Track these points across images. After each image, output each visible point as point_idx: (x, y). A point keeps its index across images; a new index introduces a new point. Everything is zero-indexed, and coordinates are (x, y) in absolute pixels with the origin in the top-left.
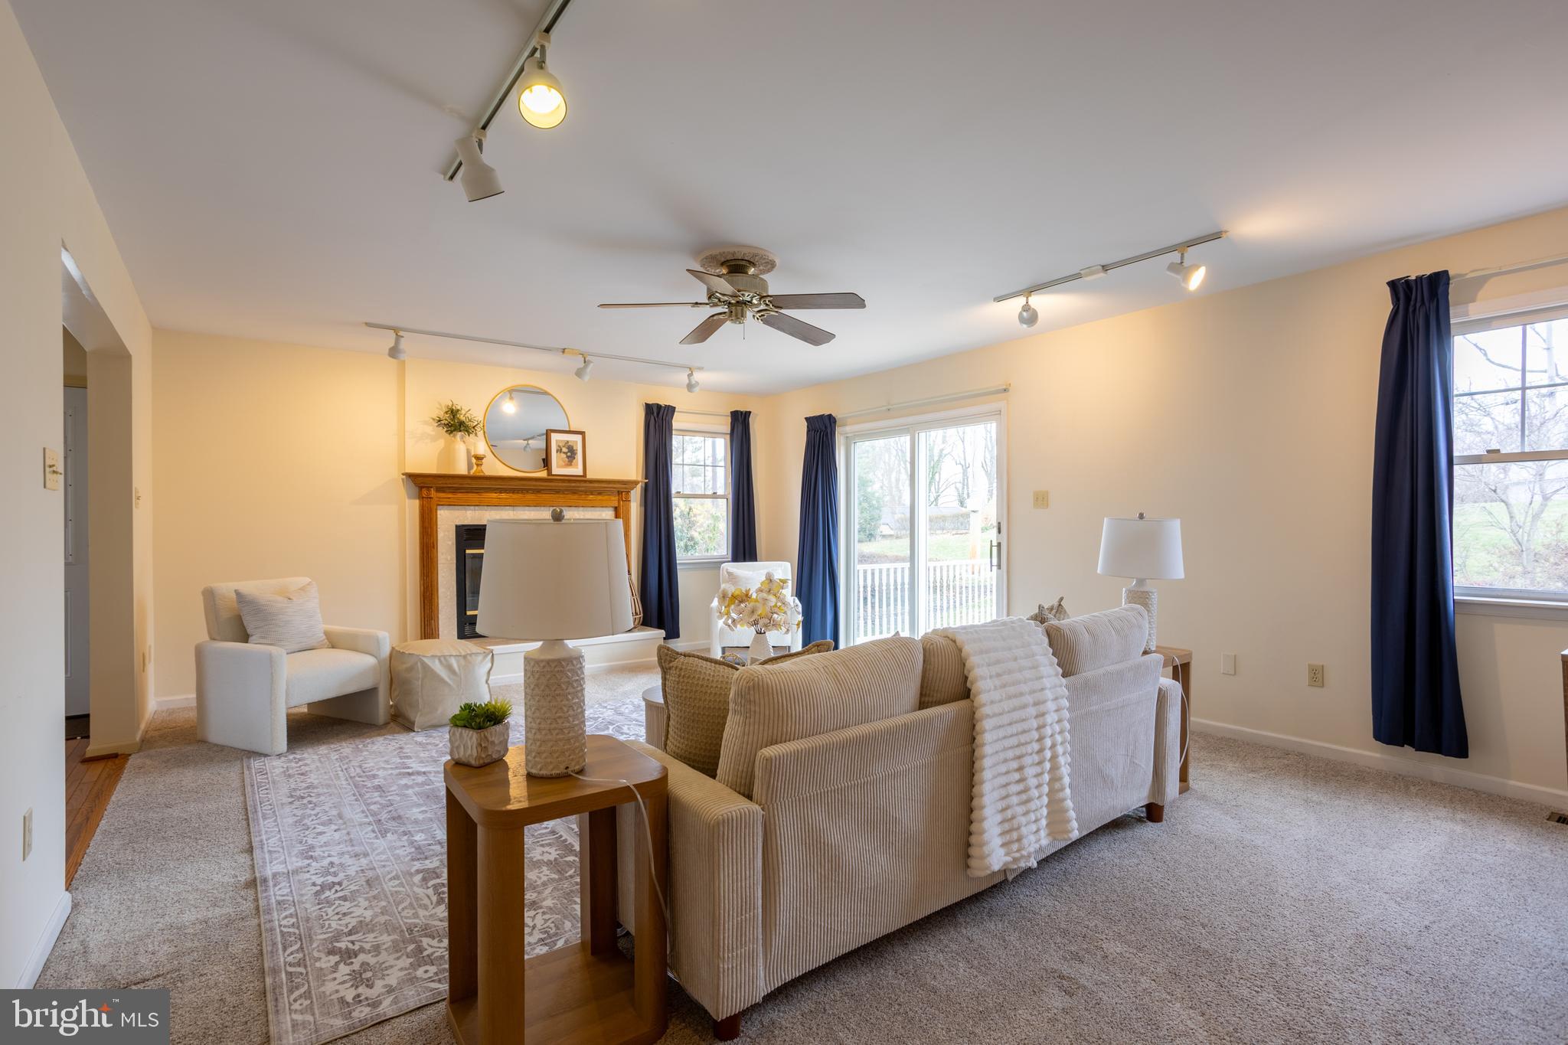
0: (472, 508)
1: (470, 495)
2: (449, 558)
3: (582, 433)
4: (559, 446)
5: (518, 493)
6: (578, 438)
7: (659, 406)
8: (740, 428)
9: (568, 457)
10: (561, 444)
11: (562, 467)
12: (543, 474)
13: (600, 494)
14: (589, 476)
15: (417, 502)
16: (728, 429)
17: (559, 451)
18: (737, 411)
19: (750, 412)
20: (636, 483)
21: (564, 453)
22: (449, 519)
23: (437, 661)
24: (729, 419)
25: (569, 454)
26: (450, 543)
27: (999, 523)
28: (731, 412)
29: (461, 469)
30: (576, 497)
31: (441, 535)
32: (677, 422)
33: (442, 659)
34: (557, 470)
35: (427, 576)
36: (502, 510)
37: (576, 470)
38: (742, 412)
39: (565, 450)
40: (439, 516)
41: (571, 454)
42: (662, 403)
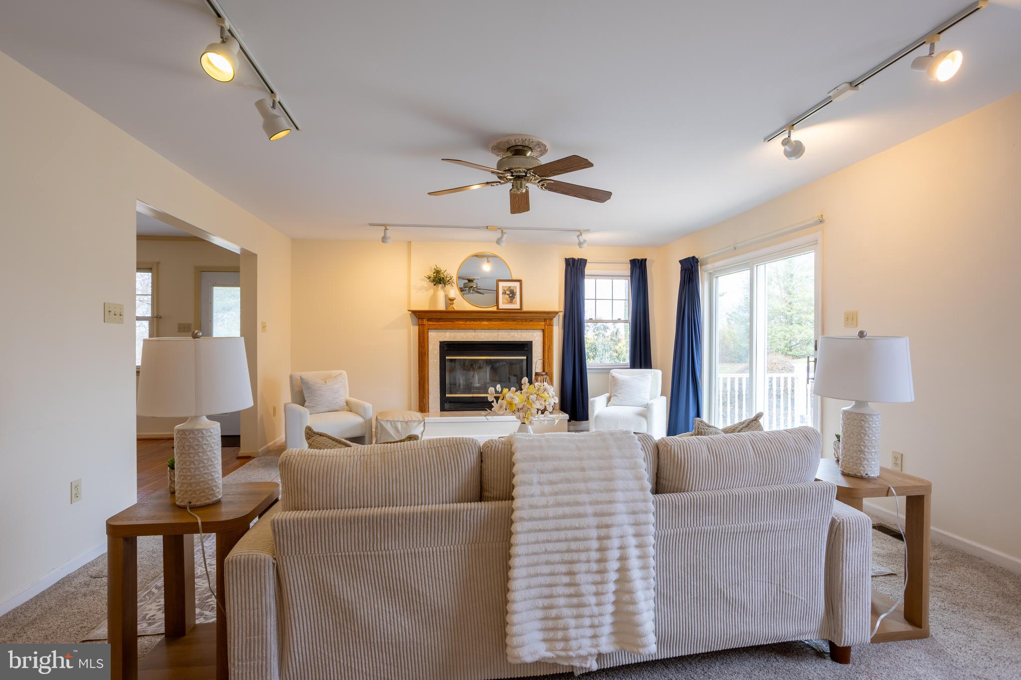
0: (449, 330)
1: (447, 323)
2: (436, 361)
3: (520, 281)
4: (504, 290)
5: (477, 321)
6: (517, 284)
7: (573, 259)
8: (638, 271)
9: (510, 297)
10: (505, 289)
11: (506, 303)
12: (494, 309)
13: (531, 321)
14: (525, 309)
15: (417, 327)
16: (628, 273)
17: (504, 293)
18: (635, 259)
19: (646, 259)
20: (557, 313)
21: (507, 294)
22: (436, 338)
23: (389, 424)
24: (629, 266)
25: (511, 295)
26: (436, 352)
27: (816, 341)
28: (630, 261)
29: (441, 306)
30: (515, 323)
31: (430, 347)
32: (588, 270)
33: (392, 422)
34: (502, 306)
35: (422, 372)
36: (468, 332)
37: (516, 306)
38: (638, 260)
39: (508, 292)
40: (429, 336)
41: (512, 294)
42: (576, 257)
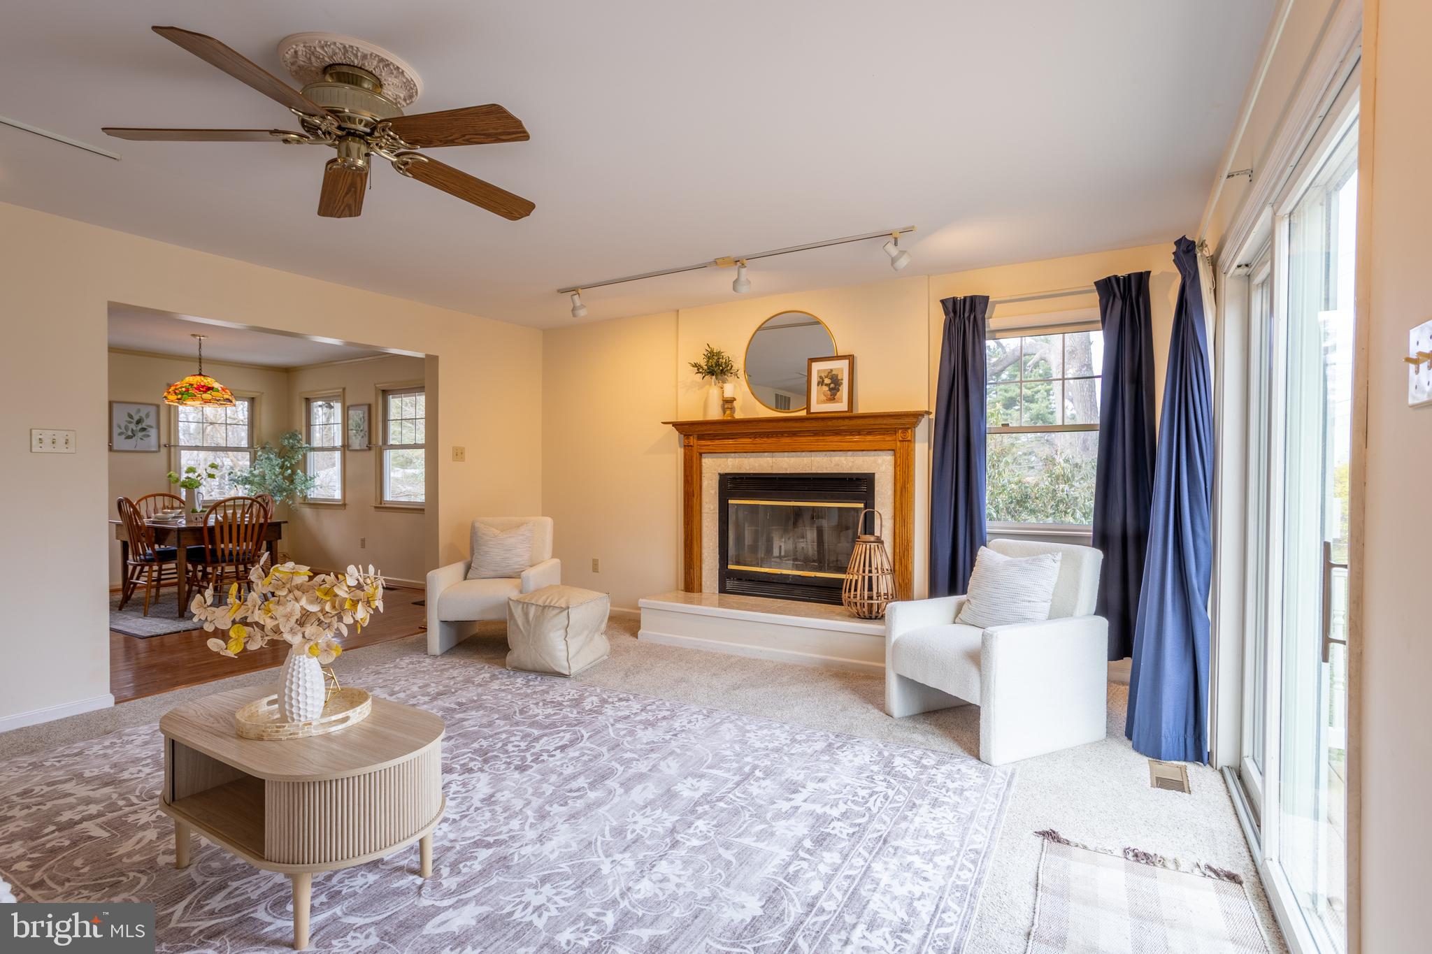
0: (733, 455)
1: (726, 442)
2: (712, 508)
3: (851, 358)
4: (821, 377)
5: (772, 437)
6: (844, 364)
7: (954, 300)
8: (1121, 305)
9: (830, 390)
10: (823, 375)
11: (824, 402)
12: (803, 413)
13: (869, 433)
14: (862, 408)
15: (682, 450)
17: (821, 383)
18: (1110, 278)
19: (1148, 273)
20: (917, 416)
21: (826, 385)
22: (714, 466)
25: (832, 386)
26: (713, 492)
28: (1098, 283)
29: (715, 414)
30: (839, 438)
31: (705, 483)
34: (816, 407)
35: (688, 524)
36: (761, 457)
37: (841, 406)
39: (827, 381)
40: (703, 464)
41: (833, 384)
42: (960, 295)
